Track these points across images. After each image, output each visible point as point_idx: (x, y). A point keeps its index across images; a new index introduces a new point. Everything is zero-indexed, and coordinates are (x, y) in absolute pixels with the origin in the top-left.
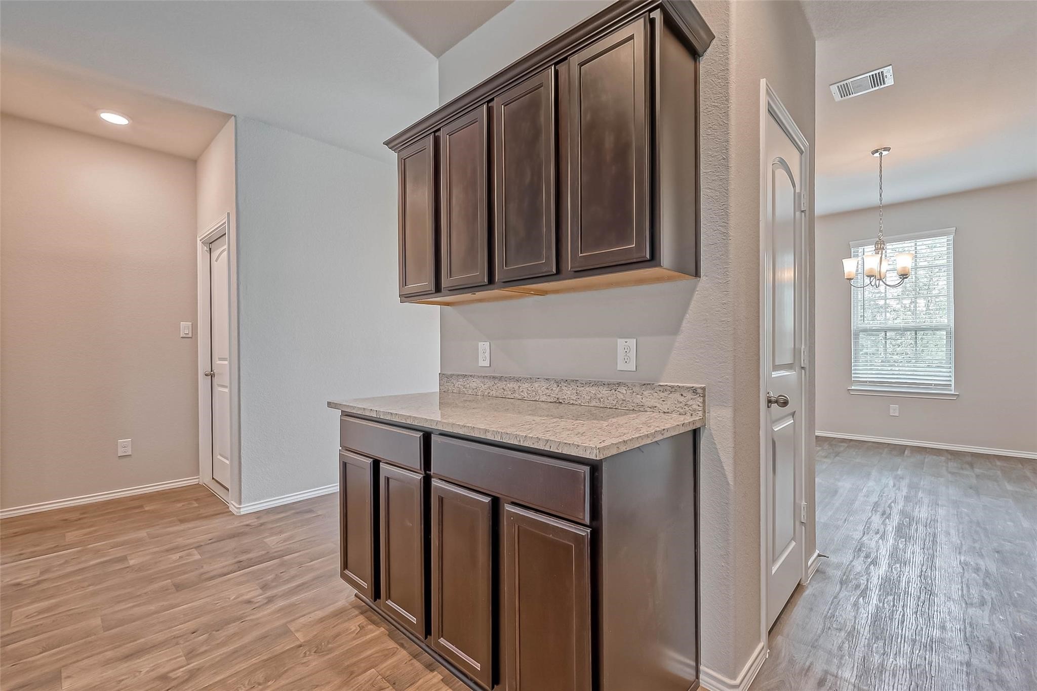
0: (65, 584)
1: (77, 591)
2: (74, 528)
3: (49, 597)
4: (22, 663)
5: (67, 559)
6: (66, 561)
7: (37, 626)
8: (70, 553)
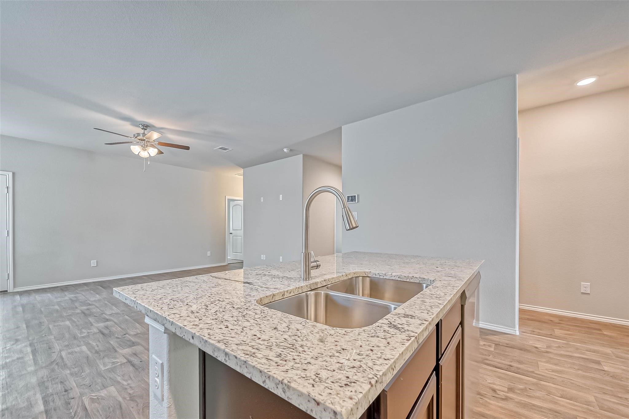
0: (563, 360)
1: (571, 369)
2: (558, 328)
3: (555, 364)
4: (551, 396)
5: (560, 345)
6: (559, 346)
7: (554, 378)
8: (560, 342)
